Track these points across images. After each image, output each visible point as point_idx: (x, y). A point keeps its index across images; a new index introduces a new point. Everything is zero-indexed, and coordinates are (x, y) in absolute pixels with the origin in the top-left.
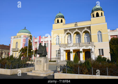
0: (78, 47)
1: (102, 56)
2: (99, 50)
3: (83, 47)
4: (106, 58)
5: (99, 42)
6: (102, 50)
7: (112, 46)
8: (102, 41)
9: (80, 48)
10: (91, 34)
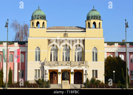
0: (68, 67)
1: (96, 79)
2: (93, 71)
3: (75, 66)
4: (100, 81)
5: (94, 61)
6: (96, 71)
7: (108, 68)
8: (96, 60)
9: (72, 68)
10: (85, 51)
